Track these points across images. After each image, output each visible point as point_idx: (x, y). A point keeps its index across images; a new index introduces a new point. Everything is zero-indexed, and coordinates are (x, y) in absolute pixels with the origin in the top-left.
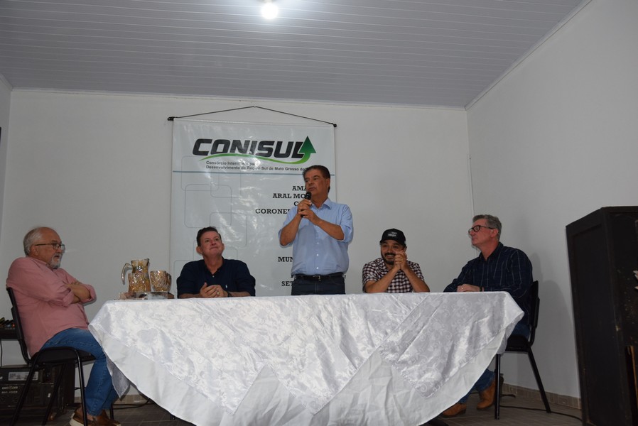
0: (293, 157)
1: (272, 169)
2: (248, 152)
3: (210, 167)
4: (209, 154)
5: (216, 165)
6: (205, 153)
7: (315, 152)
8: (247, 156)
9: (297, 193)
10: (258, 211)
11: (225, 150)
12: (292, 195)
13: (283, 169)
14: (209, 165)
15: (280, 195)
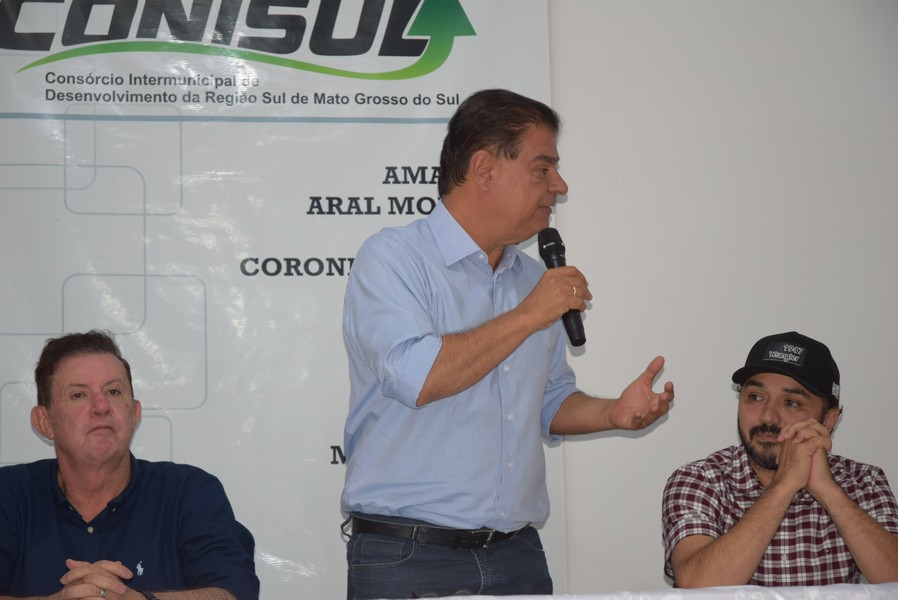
0: (383, 52)
1: (304, 100)
2: (209, 33)
3: (59, 96)
4: (57, 46)
5: (85, 88)
6: (41, 41)
7: (471, 31)
8: (204, 50)
9: (401, 192)
10: (250, 267)
11: (118, 29)
12: (381, 201)
13: (345, 100)
14: (58, 88)
15: (334, 204)
